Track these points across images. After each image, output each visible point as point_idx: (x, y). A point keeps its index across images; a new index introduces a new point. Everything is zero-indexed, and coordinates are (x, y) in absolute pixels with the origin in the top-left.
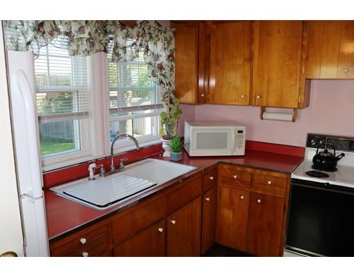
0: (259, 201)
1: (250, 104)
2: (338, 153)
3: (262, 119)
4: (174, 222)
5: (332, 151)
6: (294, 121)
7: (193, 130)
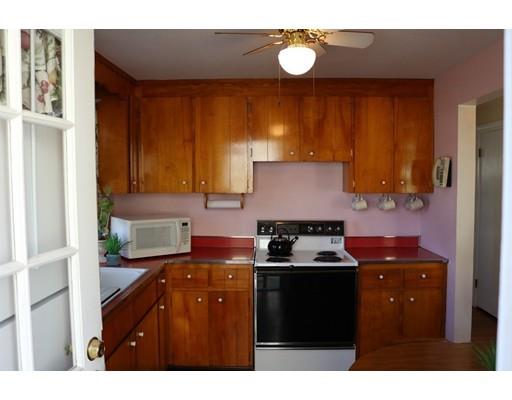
0: (220, 300)
1: (194, 191)
2: (292, 238)
3: (206, 207)
4: (141, 334)
5: (286, 237)
6: (242, 207)
7: (132, 226)
